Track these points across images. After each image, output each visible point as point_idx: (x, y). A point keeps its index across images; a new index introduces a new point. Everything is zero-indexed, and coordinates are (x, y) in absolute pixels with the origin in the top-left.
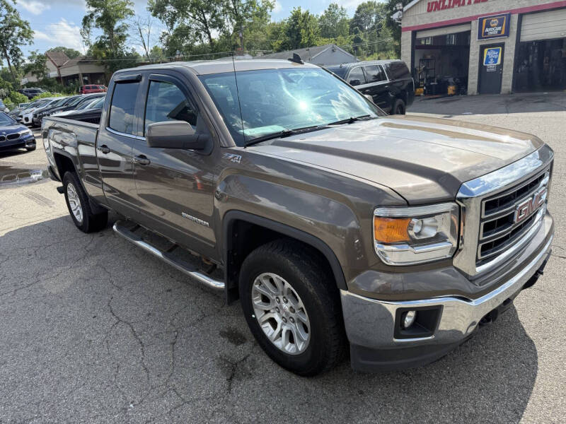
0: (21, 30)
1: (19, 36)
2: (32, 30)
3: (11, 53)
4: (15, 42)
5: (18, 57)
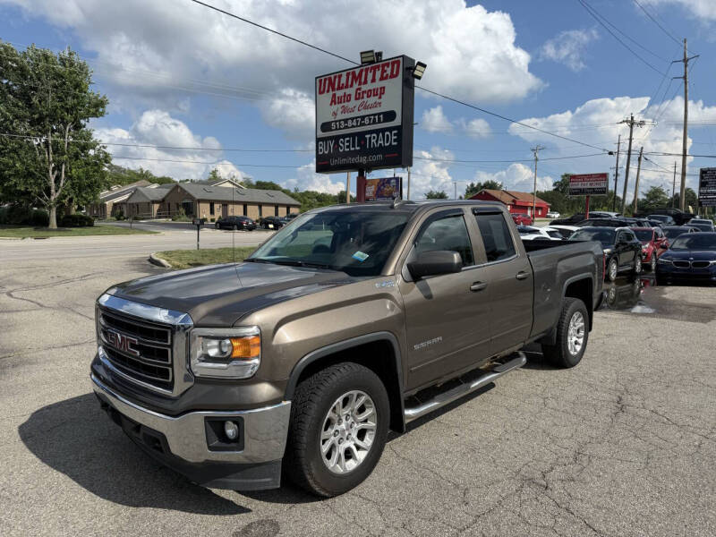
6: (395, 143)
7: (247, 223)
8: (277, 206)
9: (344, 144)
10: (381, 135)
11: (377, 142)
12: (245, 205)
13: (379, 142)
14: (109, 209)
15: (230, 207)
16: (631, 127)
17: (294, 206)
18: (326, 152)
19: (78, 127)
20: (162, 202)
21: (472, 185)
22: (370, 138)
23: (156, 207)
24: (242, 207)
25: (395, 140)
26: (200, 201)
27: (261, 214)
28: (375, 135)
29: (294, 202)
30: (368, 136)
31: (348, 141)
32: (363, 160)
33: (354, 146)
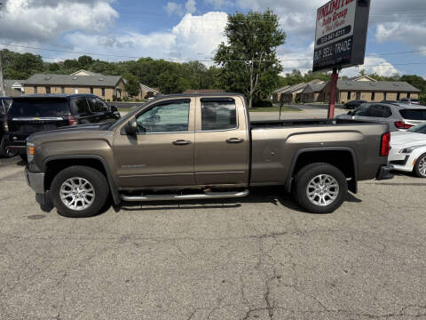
12: (373, 93)
14: (294, 97)
15: (362, 94)
17: (414, 92)
19: (269, 52)
20: (321, 92)
23: (317, 95)
24: (371, 94)
26: (341, 91)
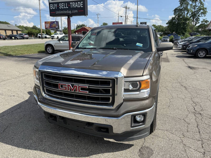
0: (203, 11)
1: (201, 13)
2: (207, 11)
3: (196, 20)
4: (199, 16)
5: (198, 21)
6: (82, 7)
7: (3, 37)
8: (12, 31)
9: (61, 5)
10: (76, 3)
11: (75, 5)
13: (76, 6)
16: (126, 9)
18: (54, 9)
21: (78, 25)
22: (72, 4)
25: (82, 5)
27: (6, 33)
28: (74, 3)
29: (18, 29)
30: (71, 3)
31: (63, 5)
32: (70, 12)
33: (65, 7)
